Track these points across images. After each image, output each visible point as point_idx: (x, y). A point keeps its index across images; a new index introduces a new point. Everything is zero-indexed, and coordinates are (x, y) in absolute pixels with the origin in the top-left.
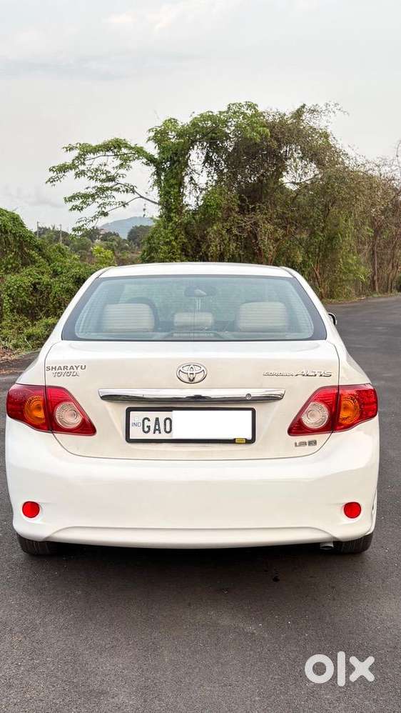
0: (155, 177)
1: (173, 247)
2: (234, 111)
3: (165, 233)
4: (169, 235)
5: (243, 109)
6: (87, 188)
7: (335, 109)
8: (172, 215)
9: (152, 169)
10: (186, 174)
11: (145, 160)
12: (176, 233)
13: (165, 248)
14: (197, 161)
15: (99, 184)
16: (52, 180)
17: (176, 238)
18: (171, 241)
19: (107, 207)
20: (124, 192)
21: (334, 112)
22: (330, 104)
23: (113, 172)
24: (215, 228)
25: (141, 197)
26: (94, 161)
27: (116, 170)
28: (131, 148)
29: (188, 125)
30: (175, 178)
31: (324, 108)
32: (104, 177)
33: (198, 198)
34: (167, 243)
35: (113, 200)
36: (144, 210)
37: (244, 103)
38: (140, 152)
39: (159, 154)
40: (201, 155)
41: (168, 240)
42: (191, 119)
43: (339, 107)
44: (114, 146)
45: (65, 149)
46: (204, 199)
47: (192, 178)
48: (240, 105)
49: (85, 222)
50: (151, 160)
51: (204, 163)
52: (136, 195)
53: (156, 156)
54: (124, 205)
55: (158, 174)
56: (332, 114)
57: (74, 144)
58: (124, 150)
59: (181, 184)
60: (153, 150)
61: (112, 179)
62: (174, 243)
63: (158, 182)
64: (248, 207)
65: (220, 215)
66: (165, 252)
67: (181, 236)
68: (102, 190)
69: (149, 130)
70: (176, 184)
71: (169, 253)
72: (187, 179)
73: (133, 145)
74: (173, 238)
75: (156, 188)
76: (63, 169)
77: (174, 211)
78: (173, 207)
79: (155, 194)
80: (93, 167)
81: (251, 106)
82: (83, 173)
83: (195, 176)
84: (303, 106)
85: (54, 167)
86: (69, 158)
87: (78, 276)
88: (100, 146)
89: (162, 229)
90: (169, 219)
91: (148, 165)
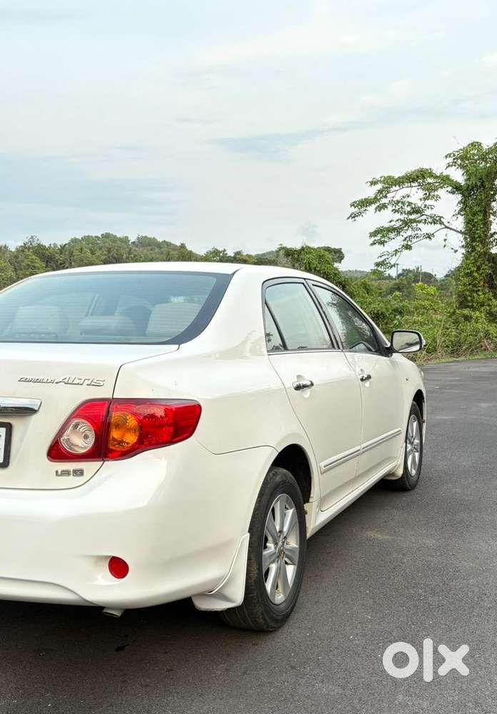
0: (462, 205)
1: (475, 279)
3: (466, 264)
4: (471, 266)
6: (390, 222)
9: (459, 197)
11: (450, 189)
12: (479, 264)
13: (465, 280)
15: (403, 217)
16: (353, 216)
17: (479, 268)
18: (472, 272)
19: (413, 240)
20: (431, 223)
23: (420, 204)
25: (446, 227)
26: (397, 193)
27: (423, 201)
28: (436, 177)
30: (479, 205)
32: (409, 209)
34: (468, 275)
35: (419, 232)
36: (445, 240)
38: (445, 180)
39: (466, 180)
41: (469, 271)
44: (418, 177)
45: (369, 184)
49: (386, 257)
50: (457, 188)
52: (442, 226)
53: (463, 183)
54: (429, 236)
55: (465, 202)
57: (378, 177)
58: (430, 180)
60: (458, 176)
61: (416, 210)
62: (476, 274)
63: (464, 210)
66: (464, 285)
67: (484, 267)
68: (407, 223)
69: (446, 157)
70: (481, 211)
71: (469, 285)
73: (438, 174)
74: (475, 269)
76: (365, 203)
77: (478, 239)
78: (476, 236)
79: (460, 223)
80: (395, 199)
82: (384, 206)
85: (355, 202)
86: (371, 192)
87: (376, 312)
88: (403, 177)
90: (471, 248)
91: (453, 193)
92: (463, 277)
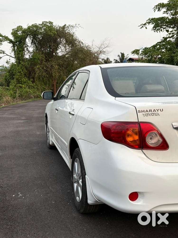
0: (13, 48)
1: (21, 74)
2: (44, 24)
3: (18, 68)
4: (20, 69)
5: (48, 24)
7: (78, 26)
8: (21, 62)
9: (11, 45)
10: (25, 47)
11: (9, 41)
13: (18, 74)
14: (29, 42)
21: (78, 27)
22: (77, 24)
24: (38, 67)
25: (7, 55)
29: (26, 29)
30: (21, 48)
31: (75, 26)
33: (30, 56)
34: (20, 72)
37: (48, 22)
38: (6, 38)
39: (14, 39)
40: (30, 40)
42: (27, 26)
43: (80, 25)
46: (32, 56)
47: (27, 49)
48: (47, 22)
50: (11, 41)
51: (32, 43)
52: (5, 54)
53: (13, 40)
55: (14, 46)
56: (77, 28)
58: (1, 38)
59: (24, 50)
60: (11, 37)
62: (22, 72)
63: (14, 50)
64: (49, 60)
65: (39, 62)
66: (18, 76)
67: (24, 70)
69: (12, 30)
70: (22, 50)
71: (20, 76)
72: (26, 49)
73: (4, 36)
74: (22, 70)
75: (13, 52)
77: (21, 60)
78: (21, 59)
79: (13, 54)
81: (51, 23)
83: (28, 48)
84: (65, 25)
89: (17, 67)
90: (20, 63)
91: (10, 43)
92: (17, 73)
